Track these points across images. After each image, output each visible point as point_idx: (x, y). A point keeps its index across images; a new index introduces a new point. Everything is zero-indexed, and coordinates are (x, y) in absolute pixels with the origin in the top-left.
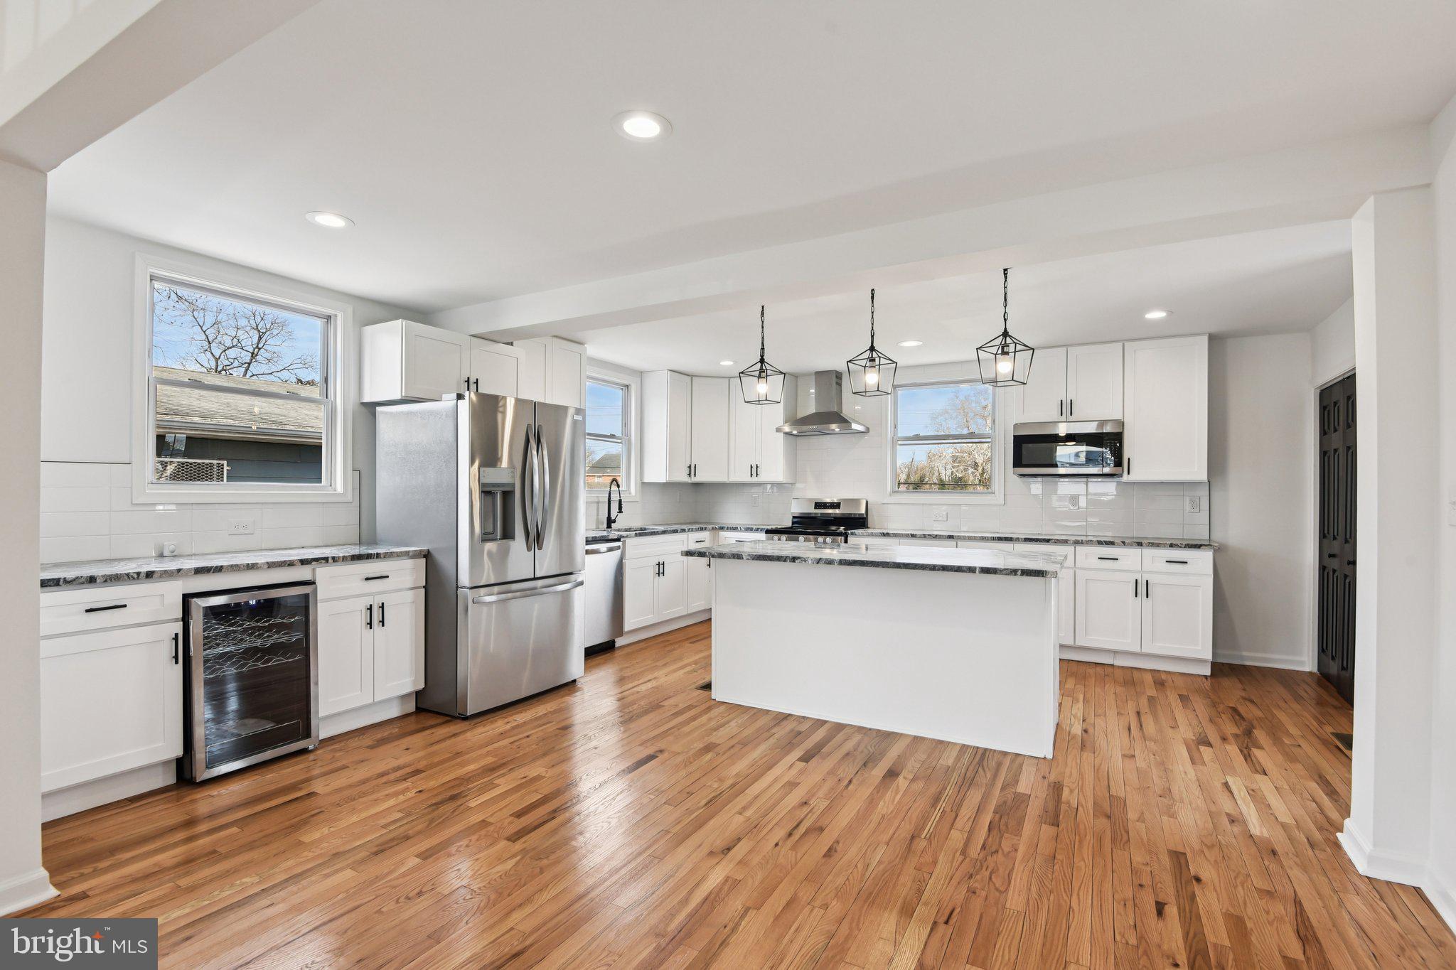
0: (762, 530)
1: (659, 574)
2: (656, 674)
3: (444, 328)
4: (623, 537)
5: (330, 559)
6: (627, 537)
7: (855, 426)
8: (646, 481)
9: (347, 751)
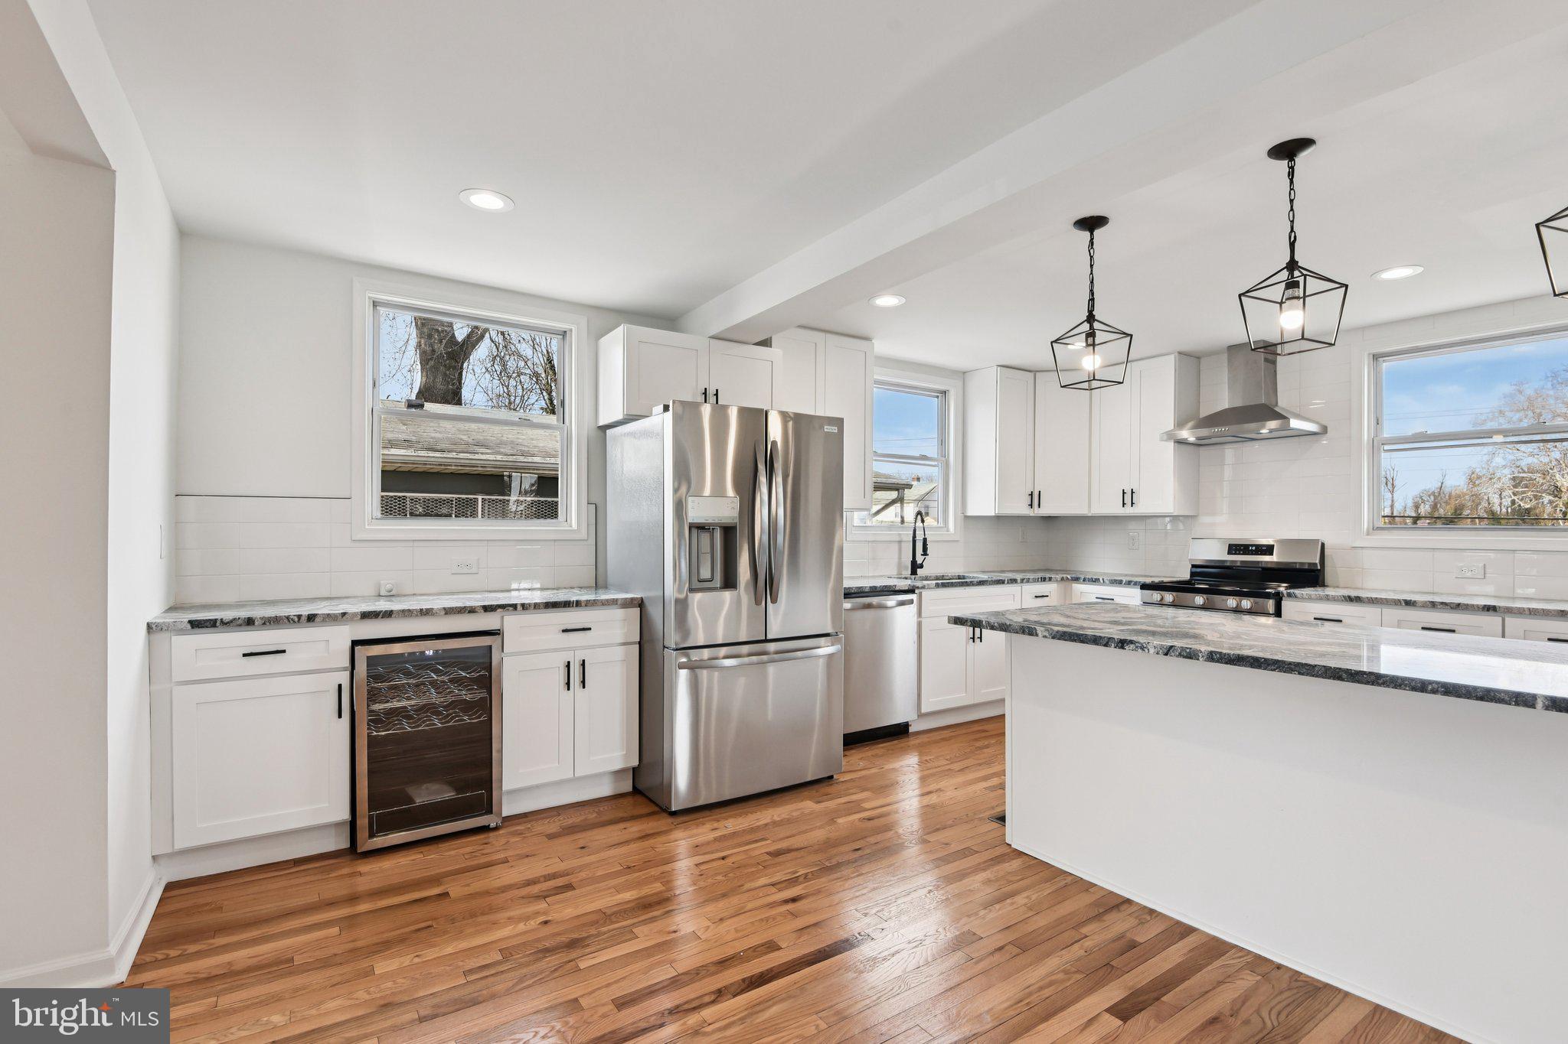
0: (1136, 583)
1: (973, 638)
2: (942, 784)
3: (682, 332)
4: (918, 588)
5: (519, 607)
6: (923, 587)
7: (1295, 424)
8: (969, 513)
9: (525, 837)
